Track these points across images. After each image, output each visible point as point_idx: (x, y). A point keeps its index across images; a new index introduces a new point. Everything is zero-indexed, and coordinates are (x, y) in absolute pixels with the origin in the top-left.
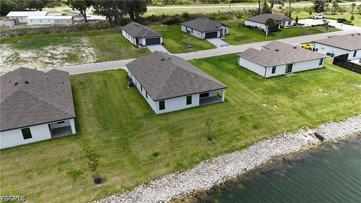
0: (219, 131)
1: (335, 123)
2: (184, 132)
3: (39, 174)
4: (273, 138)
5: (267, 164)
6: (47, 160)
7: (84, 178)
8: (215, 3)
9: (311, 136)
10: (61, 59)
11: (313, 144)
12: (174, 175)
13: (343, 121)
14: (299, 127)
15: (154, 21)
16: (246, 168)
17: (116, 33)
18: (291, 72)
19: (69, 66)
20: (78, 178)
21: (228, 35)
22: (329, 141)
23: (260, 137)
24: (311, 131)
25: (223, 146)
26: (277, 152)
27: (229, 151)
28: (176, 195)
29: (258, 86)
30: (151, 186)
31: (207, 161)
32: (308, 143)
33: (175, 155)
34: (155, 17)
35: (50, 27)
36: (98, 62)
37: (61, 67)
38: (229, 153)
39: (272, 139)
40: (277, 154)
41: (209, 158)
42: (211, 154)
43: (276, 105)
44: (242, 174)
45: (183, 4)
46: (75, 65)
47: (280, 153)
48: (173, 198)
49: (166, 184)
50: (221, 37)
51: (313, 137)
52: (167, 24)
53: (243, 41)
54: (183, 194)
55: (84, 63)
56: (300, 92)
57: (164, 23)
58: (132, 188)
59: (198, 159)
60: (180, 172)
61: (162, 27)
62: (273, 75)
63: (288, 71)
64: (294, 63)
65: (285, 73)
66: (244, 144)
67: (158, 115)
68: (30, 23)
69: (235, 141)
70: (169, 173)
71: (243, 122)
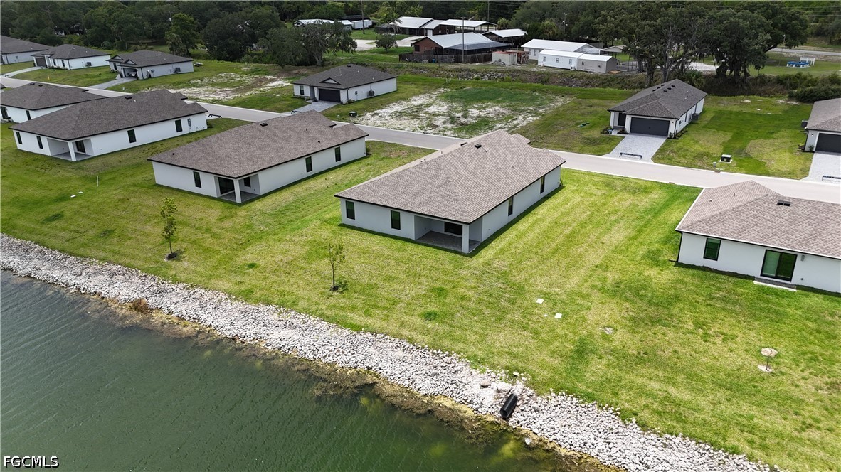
0: (369, 286)
4: (423, 348)
9: (494, 394)
12: (224, 297)
14: (507, 368)
18: (789, 280)
22: (520, 430)
23: (405, 333)
25: (332, 307)
26: (386, 368)
27: (327, 317)
28: (190, 316)
29: (622, 269)
30: (191, 290)
31: (281, 308)
33: (266, 278)
37: (432, 135)
38: (323, 320)
39: (418, 348)
40: (381, 371)
41: (289, 307)
42: (300, 305)
44: (285, 352)
47: (388, 374)
48: (182, 317)
54: (196, 321)
58: (177, 281)
59: (276, 300)
60: (234, 299)
62: (710, 263)
63: (777, 273)
64: (804, 255)
65: (761, 275)
66: (362, 324)
67: (342, 225)
68: (541, 63)
69: (362, 312)
70: (224, 291)
71: (430, 297)
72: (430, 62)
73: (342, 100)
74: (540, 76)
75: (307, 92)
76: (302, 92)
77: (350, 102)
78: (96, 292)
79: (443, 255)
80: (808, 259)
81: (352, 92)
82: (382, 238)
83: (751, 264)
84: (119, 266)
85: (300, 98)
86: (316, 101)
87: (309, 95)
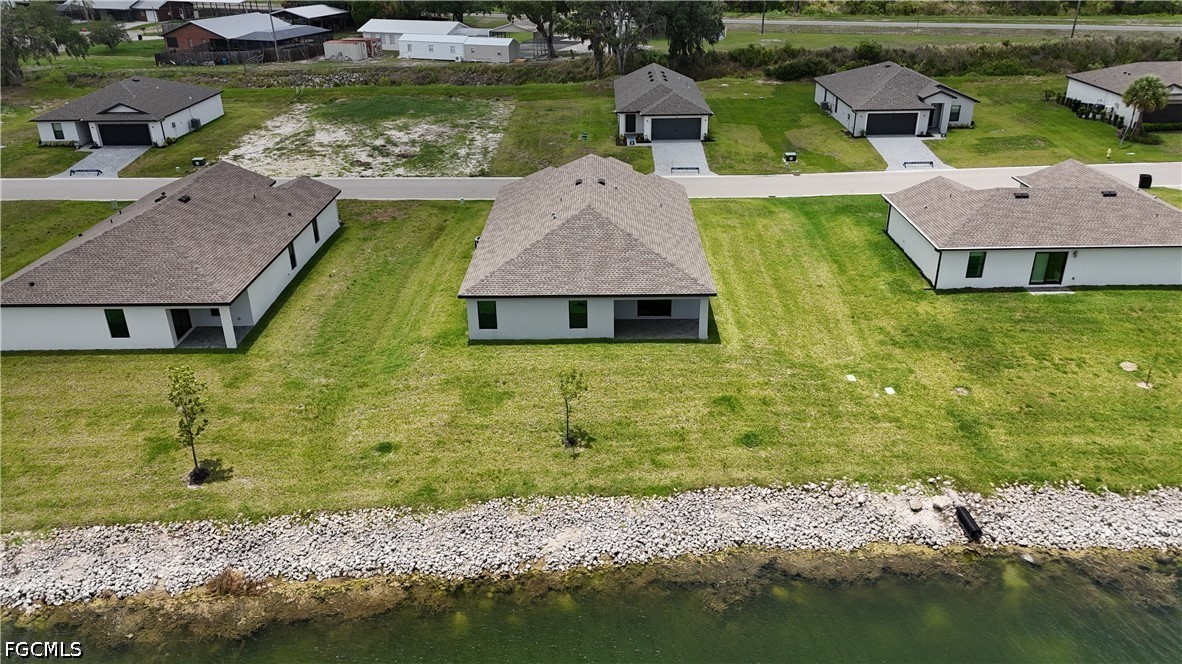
0: (619, 424)
1: (1084, 492)
2: (509, 403)
3: (89, 425)
4: (786, 488)
5: (699, 562)
6: (126, 397)
7: (174, 460)
8: (1039, 14)
9: (937, 515)
10: (399, 156)
11: (927, 544)
12: (391, 514)
13: (1122, 495)
14: (915, 476)
15: (750, 66)
16: (617, 554)
17: (603, 95)
18: (1060, 283)
19: (401, 178)
20: (162, 457)
21: (967, 127)
22: (1004, 549)
23: (741, 475)
24: (950, 498)
25: (595, 472)
26: (766, 534)
27: (603, 490)
28: (359, 567)
29: (887, 313)
30: (311, 524)
31: (514, 500)
32: (908, 534)
33: (435, 461)
34: (759, 52)
35: (445, 68)
36: (483, 174)
37: (379, 178)
38: (601, 496)
39: (780, 490)
40: (761, 540)
41: (525, 495)
42: (539, 485)
43: (897, 387)
44: (592, 565)
45: (914, 11)
46: (417, 176)
47: (775, 540)
48: (344, 574)
49: (353, 532)
50: (928, 135)
51: (946, 519)
52: (778, 79)
53: (1007, 153)
54: (379, 571)
55: (443, 175)
56: (1030, 360)
57: (769, 75)
58: (263, 517)
59: (491, 489)
60: (413, 512)
61: (758, 87)
62: (974, 282)
63: (1045, 279)
64: (1075, 252)
65: (1030, 283)
66: (667, 482)
67: (472, 342)
68: (404, 54)
69: (647, 465)
70: (381, 505)
71: (721, 414)
72: (218, 63)
73: (154, 140)
74: (423, 73)
75: (71, 133)
76: (59, 134)
77: (169, 142)
78: (92, 595)
79: (680, 349)
80: (1080, 254)
81: (167, 123)
82: (562, 347)
83: (1019, 272)
84: (97, 528)
85: (57, 146)
86: (96, 147)
87: (78, 139)
